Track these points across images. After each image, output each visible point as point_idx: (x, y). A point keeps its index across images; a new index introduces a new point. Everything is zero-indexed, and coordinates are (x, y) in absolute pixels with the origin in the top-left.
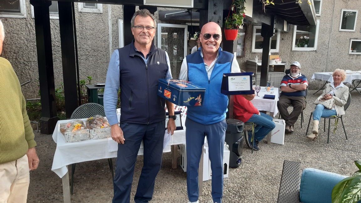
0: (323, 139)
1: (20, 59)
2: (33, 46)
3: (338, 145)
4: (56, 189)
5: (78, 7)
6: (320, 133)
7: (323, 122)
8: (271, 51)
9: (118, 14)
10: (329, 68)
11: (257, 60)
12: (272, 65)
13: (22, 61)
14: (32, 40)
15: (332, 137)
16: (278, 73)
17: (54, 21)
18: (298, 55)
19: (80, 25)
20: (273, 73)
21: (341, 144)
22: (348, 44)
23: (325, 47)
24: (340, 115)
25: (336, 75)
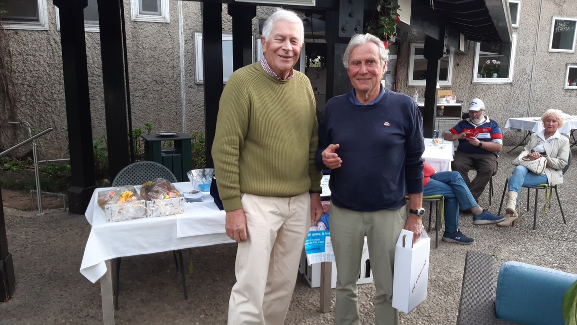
0: (526, 222)
1: (39, 96)
2: (59, 75)
3: (551, 233)
5: (130, 13)
7: (526, 196)
8: (439, 84)
9: (195, 25)
10: (533, 111)
11: (417, 99)
12: (441, 106)
13: (41, 98)
14: (57, 66)
15: (540, 220)
16: (451, 118)
17: (92, 35)
18: (483, 90)
19: (134, 42)
20: (443, 119)
21: (555, 230)
22: (562, 72)
23: (526, 77)
24: (554, 184)
25: (549, 121)
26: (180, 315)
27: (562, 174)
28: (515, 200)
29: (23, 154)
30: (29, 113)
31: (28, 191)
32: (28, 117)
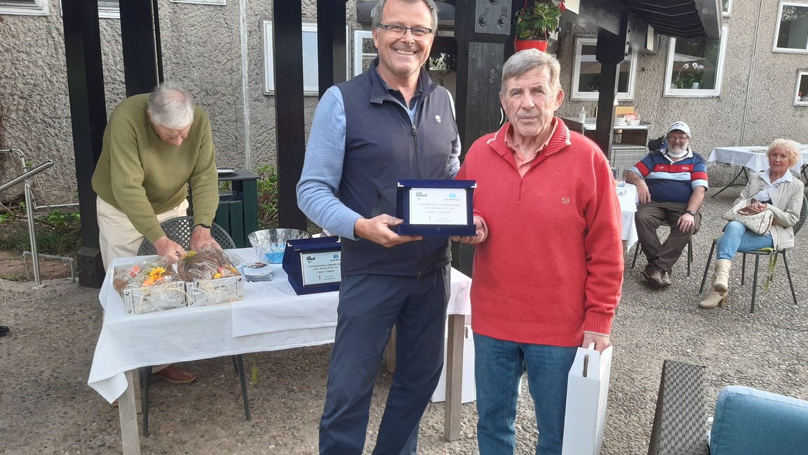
0: (740, 302)
1: (36, 112)
3: (776, 318)
4: (109, 421)
6: (733, 289)
8: (619, 97)
9: (263, 8)
10: (748, 136)
11: (584, 119)
12: (618, 130)
13: (39, 116)
15: (761, 298)
16: (633, 147)
17: (112, 23)
18: (678, 106)
19: (175, 34)
20: (620, 148)
21: (782, 314)
22: (791, 81)
23: (739, 87)
24: (781, 248)
25: (776, 155)
26: (239, 444)
27: (793, 234)
28: (728, 272)
29: (14, 196)
30: (21, 136)
31: (21, 252)
32: (21, 143)
